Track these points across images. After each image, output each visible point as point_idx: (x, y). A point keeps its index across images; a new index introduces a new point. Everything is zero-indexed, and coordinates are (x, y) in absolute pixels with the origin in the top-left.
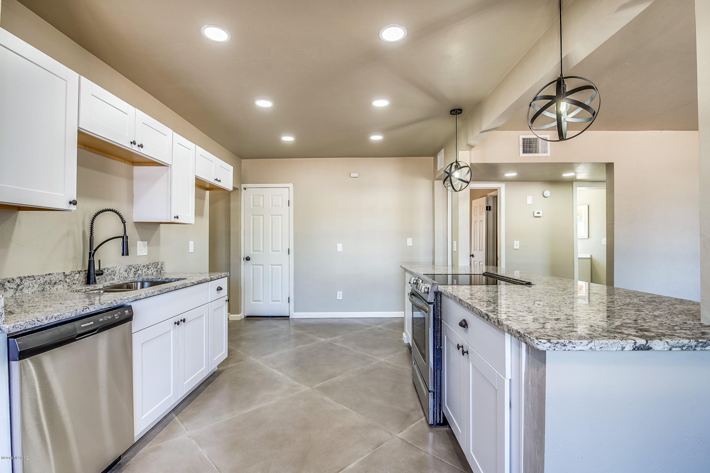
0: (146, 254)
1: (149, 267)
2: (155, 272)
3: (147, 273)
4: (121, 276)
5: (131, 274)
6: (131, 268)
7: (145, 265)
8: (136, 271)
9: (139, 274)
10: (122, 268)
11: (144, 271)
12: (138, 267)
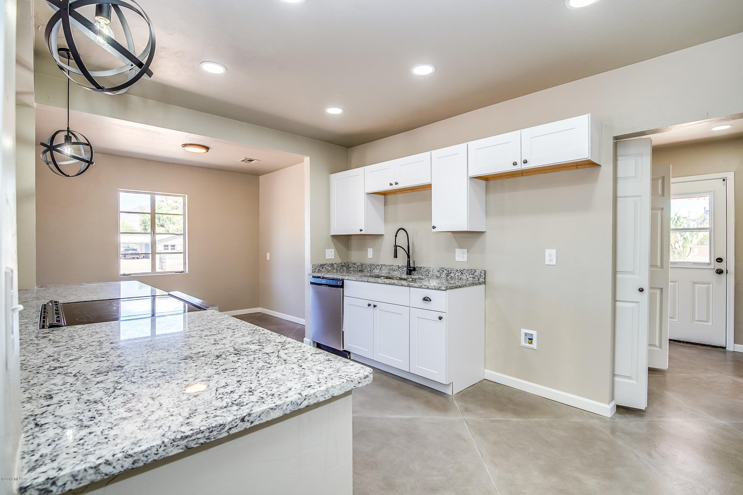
0: (465, 259)
1: (464, 272)
2: (470, 279)
3: (461, 277)
4: (434, 275)
5: (443, 275)
6: (443, 270)
7: (458, 270)
8: (448, 273)
9: (452, 277)
10: (435, 269)
11: (457, 275)
12: (451, 271)
